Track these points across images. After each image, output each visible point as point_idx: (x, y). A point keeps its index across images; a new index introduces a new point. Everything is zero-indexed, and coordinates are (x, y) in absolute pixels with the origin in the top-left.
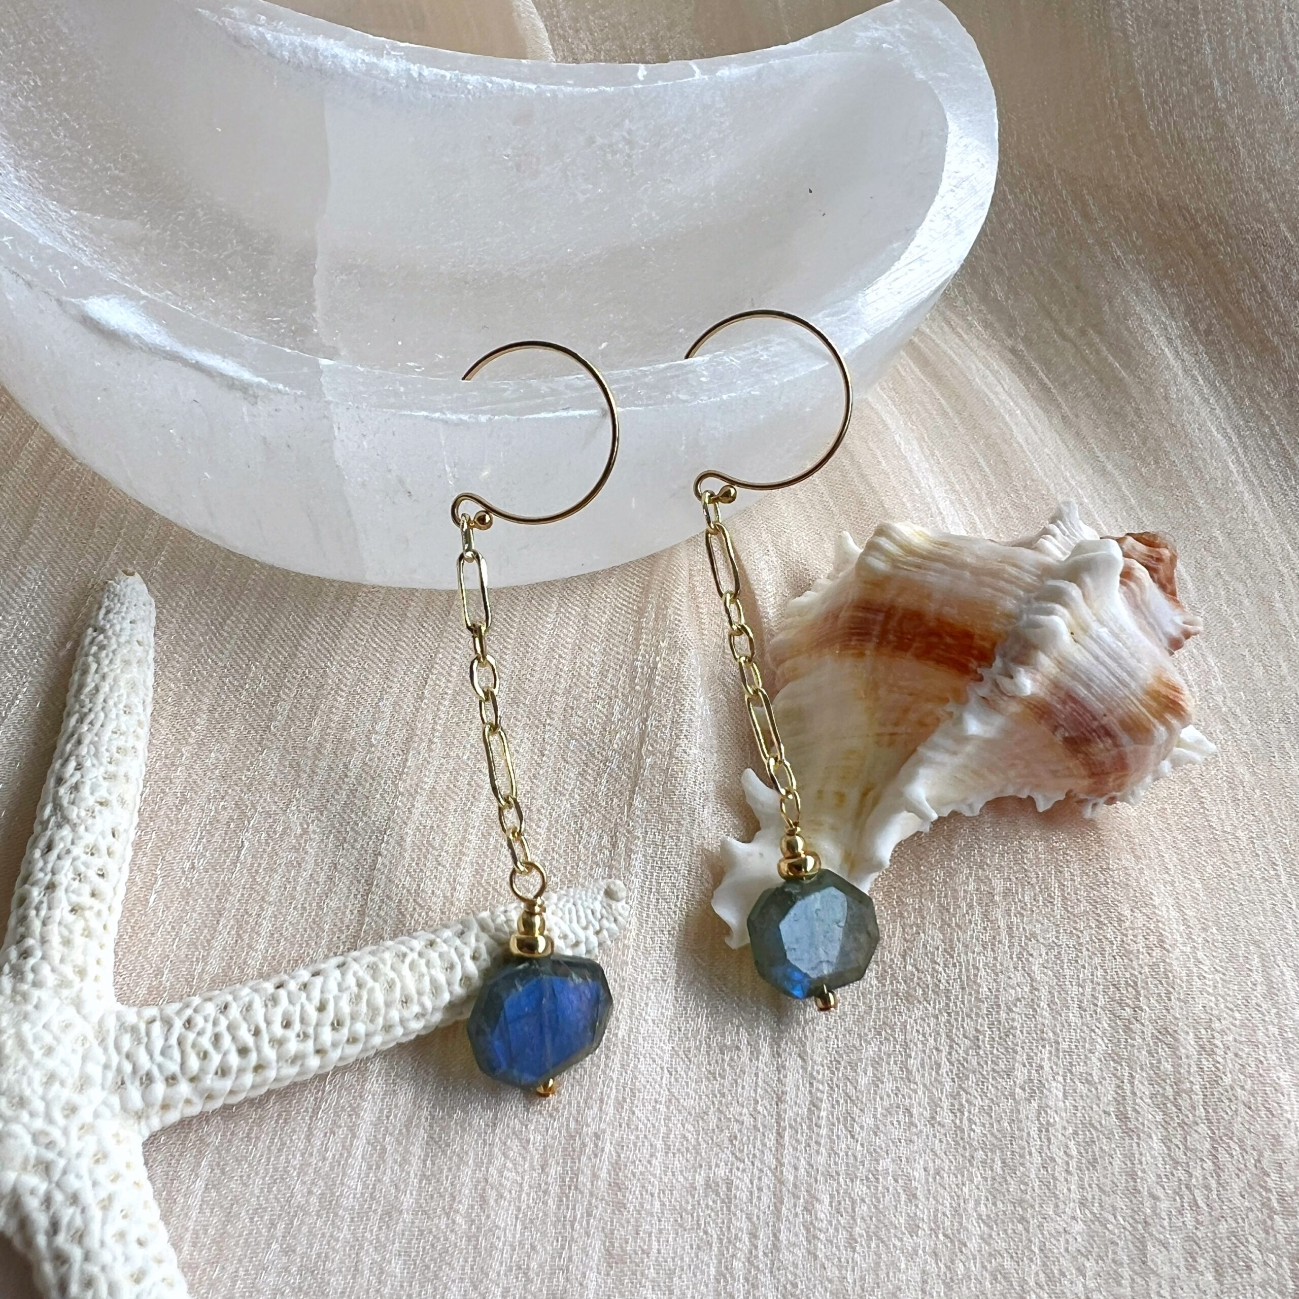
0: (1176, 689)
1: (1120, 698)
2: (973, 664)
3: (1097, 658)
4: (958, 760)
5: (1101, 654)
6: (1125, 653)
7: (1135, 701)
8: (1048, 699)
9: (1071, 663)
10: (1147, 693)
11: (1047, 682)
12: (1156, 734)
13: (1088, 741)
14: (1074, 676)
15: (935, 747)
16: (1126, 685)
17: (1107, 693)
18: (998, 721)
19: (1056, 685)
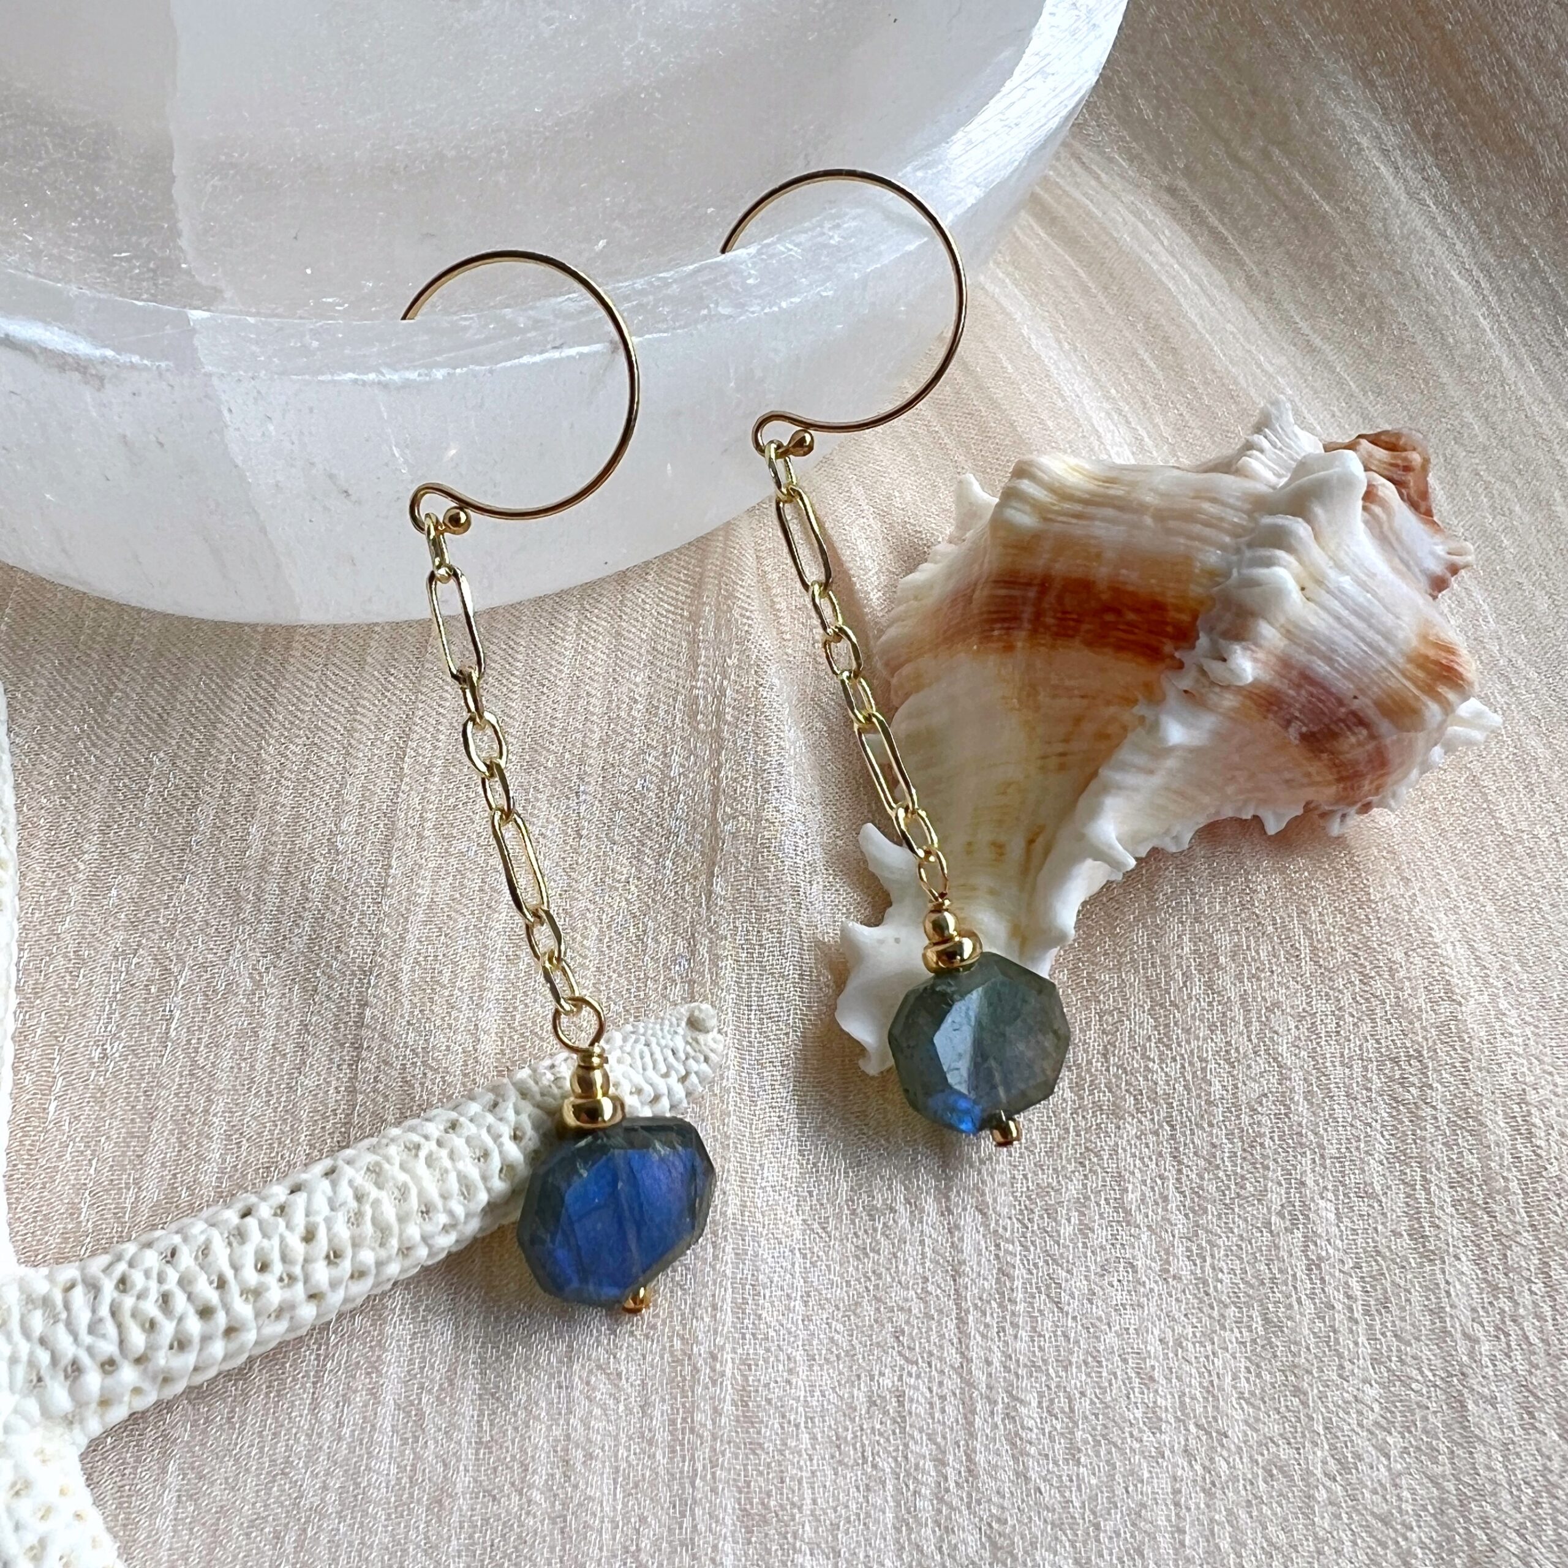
0: (1450, 650)
1: (1375, 673)
2: (1168, 647)
3: (1338, 619)
4: (1156, 780)
5: (1345, 613)
6: (1377, 609)
7: (1394, 672)
8: (1277, 684)
9: (1302, 630)
10: (1410, 660)
11: (1273, 660)
12: (1427, 714)
13: (1334, 735)
14: (1311, 650)
15: (1123, 767)
16: (1382, 653)
17: (1354, 666)
18: (1209, 722)
19: (1285, 663)
